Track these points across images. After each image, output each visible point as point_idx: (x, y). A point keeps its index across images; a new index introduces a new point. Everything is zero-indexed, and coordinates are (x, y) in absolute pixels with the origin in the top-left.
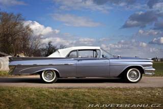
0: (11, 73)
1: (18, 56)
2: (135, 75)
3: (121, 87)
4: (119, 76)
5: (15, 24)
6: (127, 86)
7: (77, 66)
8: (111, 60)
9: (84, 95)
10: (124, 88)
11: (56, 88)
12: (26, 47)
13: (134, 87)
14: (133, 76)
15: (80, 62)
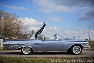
0: (4, 49)
1: (12, 39)
2: (77, 50)
3: (68, 57)
4: (68, 51)
5: (13, 20)
6: (72, 57)
7: (43, 45)
8: (63, 41)
9: (45, 62)
10: (70, 58)
11: (30, 58)
12: (18, 33)
13: (76, 57)
14: (76, 50)
15: (45, 42)
